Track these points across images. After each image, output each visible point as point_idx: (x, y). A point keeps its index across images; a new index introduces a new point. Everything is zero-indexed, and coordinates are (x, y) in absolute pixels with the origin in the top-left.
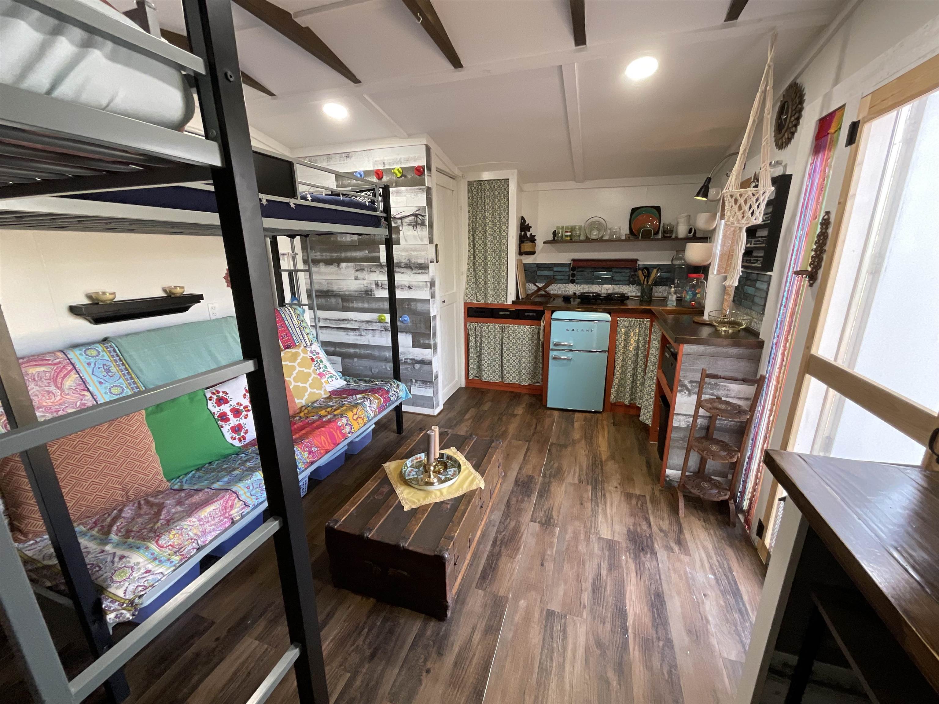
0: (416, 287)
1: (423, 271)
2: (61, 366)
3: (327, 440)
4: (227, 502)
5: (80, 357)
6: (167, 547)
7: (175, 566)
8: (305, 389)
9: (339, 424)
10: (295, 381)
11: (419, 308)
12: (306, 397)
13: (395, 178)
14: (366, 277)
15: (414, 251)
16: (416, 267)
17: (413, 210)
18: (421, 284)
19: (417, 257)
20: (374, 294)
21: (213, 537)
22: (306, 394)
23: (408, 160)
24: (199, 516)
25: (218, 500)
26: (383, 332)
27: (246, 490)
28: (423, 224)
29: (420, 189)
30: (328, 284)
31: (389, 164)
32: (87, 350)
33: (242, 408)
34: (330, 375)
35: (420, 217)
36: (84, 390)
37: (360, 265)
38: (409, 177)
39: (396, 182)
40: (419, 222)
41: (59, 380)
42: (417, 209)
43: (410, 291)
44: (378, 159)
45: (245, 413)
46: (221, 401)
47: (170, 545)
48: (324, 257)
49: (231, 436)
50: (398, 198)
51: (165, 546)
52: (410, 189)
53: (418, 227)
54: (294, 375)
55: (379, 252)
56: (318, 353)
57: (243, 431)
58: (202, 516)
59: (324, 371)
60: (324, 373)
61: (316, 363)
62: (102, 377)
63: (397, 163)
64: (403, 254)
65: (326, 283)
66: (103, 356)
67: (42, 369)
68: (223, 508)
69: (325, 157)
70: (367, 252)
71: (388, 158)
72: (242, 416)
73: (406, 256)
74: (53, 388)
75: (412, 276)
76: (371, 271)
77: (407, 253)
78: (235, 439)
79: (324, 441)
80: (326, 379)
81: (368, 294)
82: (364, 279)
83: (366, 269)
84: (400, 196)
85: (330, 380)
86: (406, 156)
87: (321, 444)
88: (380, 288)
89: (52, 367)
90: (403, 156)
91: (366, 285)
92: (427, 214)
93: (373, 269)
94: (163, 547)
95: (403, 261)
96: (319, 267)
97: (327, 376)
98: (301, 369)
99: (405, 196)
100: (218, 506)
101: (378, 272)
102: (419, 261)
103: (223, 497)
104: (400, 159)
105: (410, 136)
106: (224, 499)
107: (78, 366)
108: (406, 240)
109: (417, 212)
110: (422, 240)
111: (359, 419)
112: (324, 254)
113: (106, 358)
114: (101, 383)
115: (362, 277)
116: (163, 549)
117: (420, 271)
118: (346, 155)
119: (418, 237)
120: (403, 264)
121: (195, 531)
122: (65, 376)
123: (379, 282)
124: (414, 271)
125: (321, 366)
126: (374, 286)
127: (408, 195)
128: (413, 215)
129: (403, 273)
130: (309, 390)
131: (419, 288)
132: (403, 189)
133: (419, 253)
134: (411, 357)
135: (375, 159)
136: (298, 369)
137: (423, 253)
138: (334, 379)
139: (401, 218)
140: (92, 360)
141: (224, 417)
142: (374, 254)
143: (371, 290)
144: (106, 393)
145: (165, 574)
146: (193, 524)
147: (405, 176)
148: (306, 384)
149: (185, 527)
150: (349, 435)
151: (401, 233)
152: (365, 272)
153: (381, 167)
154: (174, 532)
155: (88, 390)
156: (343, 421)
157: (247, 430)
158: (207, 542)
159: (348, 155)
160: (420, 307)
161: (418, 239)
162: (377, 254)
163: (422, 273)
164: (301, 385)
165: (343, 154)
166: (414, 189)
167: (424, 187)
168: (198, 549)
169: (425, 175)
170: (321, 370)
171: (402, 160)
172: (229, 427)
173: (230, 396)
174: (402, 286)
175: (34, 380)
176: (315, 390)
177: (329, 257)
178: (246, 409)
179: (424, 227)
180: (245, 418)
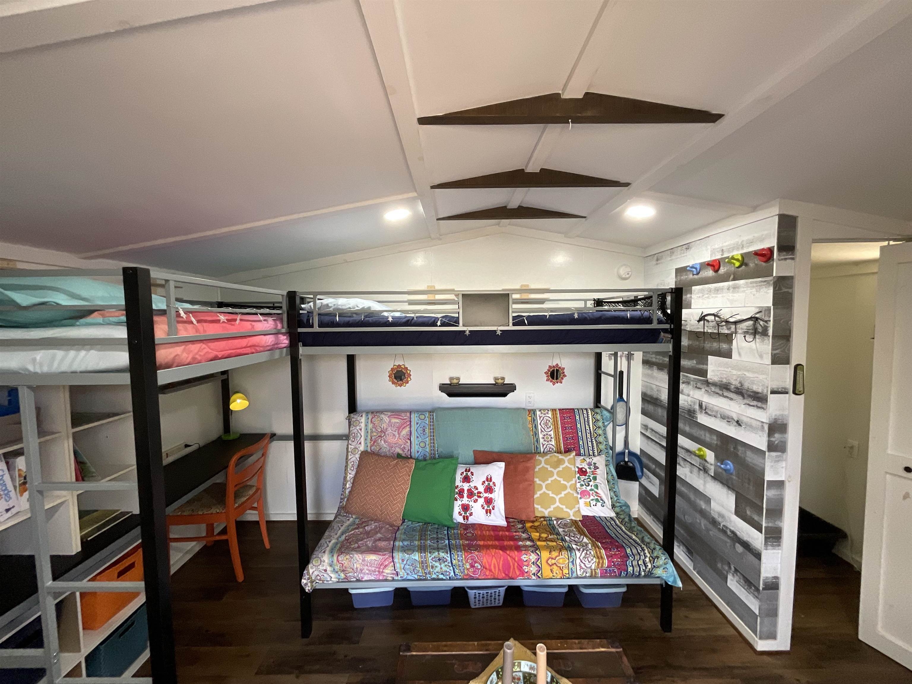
0: (746, 424)
1: (759, 404)
2: (405, 421)
3: (499, 566)
4: (385, 560)
5: (416, 418)
6: (340, 563)
7: (339, 579)
8: (553, 501)
9: (524, 557)
10: (546, 488)
11: (748, 459)
12: (551, 509)
13: (733, 269)
14: (691, 393)
15: (748, 371)
16: (750, 396)
17: (751, 312)
18: (754, 423)
19: (753, 383)
20: (697, 418)
21: (368, 579)
22: (553, 507)
23: (751, 242)
24: (365, 557)
25: (380, 555)
26: (701, 472)
27: (401, 561)
28: (764, 333)
29: (765, 281)
30: (657, 390)
31: (729, 251)
32: (421, 414)
33: (476, 492)
34: (596, 497)
35: (761, 323)
36: (408, 439)
37: (687, 377)
38: (751, 265)
39: (734, 274)
40: (760, 329)
41: (401, 430)
42: (757, 310)
43: (738, 428)
44: (716, 246)
45: (476, 497)
46: (466, 479)
47: (342, 564)
48: (657, 361)
49: (459, 511)
50: (735, 295)
51: (340, 562)
52: (751, 283)
53: (757, 336)
54: (549, 482)
55: (707, 365)
56: (596, 468)
57: (469, 512)
58: (366, 559)
59: (591, 490)
60: (591, 492)
61: (587, 477)
62: (420, 433)
63: (738, 249)
64: (734, 372)
65: (656, 390)
66: (426, 420)
67: (397, 421)
68: (381, 563)
69: (669, 252)
70: (695, 362)
71: (727, 244)
72: (472, 499)
73: (738, 376)
74: (396, 433)
75: (743, 406)
76: (696, 387)
77: (739, 373)
78: (461, 515)
79: (494, 564)
80: (588, 500)
81: (690, 415)
82: (688, 395)
83: (692, 383)
84: (738, 292)
85: (594, 503)
86: (750, 237)
87: (490, 566)
88: (704, 412)
89: (401, 420)
90: (746, 238)
91: (690, 403)
92: (772, 319)
93: (699, 385)
94: (338, 562)
95: (734, 383)
96: (653, 370)
97: (592, 497)
98: (559, 479)
99: (744, 291)
100: (378, 559)
101: (703, 390)
102: (755, 388)
103: (384, 555)
104: (743, 241)
105: (755, 209)
106: (384, 557)
107: (412, 423)
108: (740, 354)
109: (757, 316)
110: (761, 357)
111: (555, 566)
112: (658, 357)
113: (427, 422)
114: (418, 437)
115: (687, 392)
116: (338, 563)
117: (755, 403)
118: (686, 246)
119: (756, 352)
120: (733, 387)
121: (358, 566)
122: (404, 428)
123: (704, 404)
124: (746, 401)
125: (591, 483)
126: (697, 407)
127: (749, 291)
128: (750, 319)
129: (731, 399)
130: (558, 504)
131: (750, 427)
132: (742, 282)
133: (756, 375)
134: (732, 529)
135: (713, 247)
136: (555, 477)
137: (761, 377)
138: (599, 504)
139: (735, 323)
140: (420, 422)
141: (461, 493)
142: (701, 366)
143: (694, 412)
144: (417, 445)
145: (332, 580)
146: (358, 559)
147: (746, 265)
148: (557, 495)
149: (354, 558)
150: (534, 577)
151: (734, 342)
152: (691, 387)
153: (718, 256)
154: (348, 557)
155: (410, 440)
156: (531, 557)
157: (472, 513)
158: (363, 580)
159: (688, 246)
160: (750, 457)
161: (757, 355)
162: (705, 366)
163: (758, 407)
164: (551, 495)
165: (684, 246)
166: (756, 282)
167: (771, 278)
168: (357, 580)
169: (773, 260)
170: (589, 488)
171: (745, 243)
172: (461, 503)
173: (474, 478)
174: (728, 418)
175: (391, 426)
176: (564, 507)
177: (661, 362)
178: (479, 495)
179: (766, 338)
180: (475, 502)
